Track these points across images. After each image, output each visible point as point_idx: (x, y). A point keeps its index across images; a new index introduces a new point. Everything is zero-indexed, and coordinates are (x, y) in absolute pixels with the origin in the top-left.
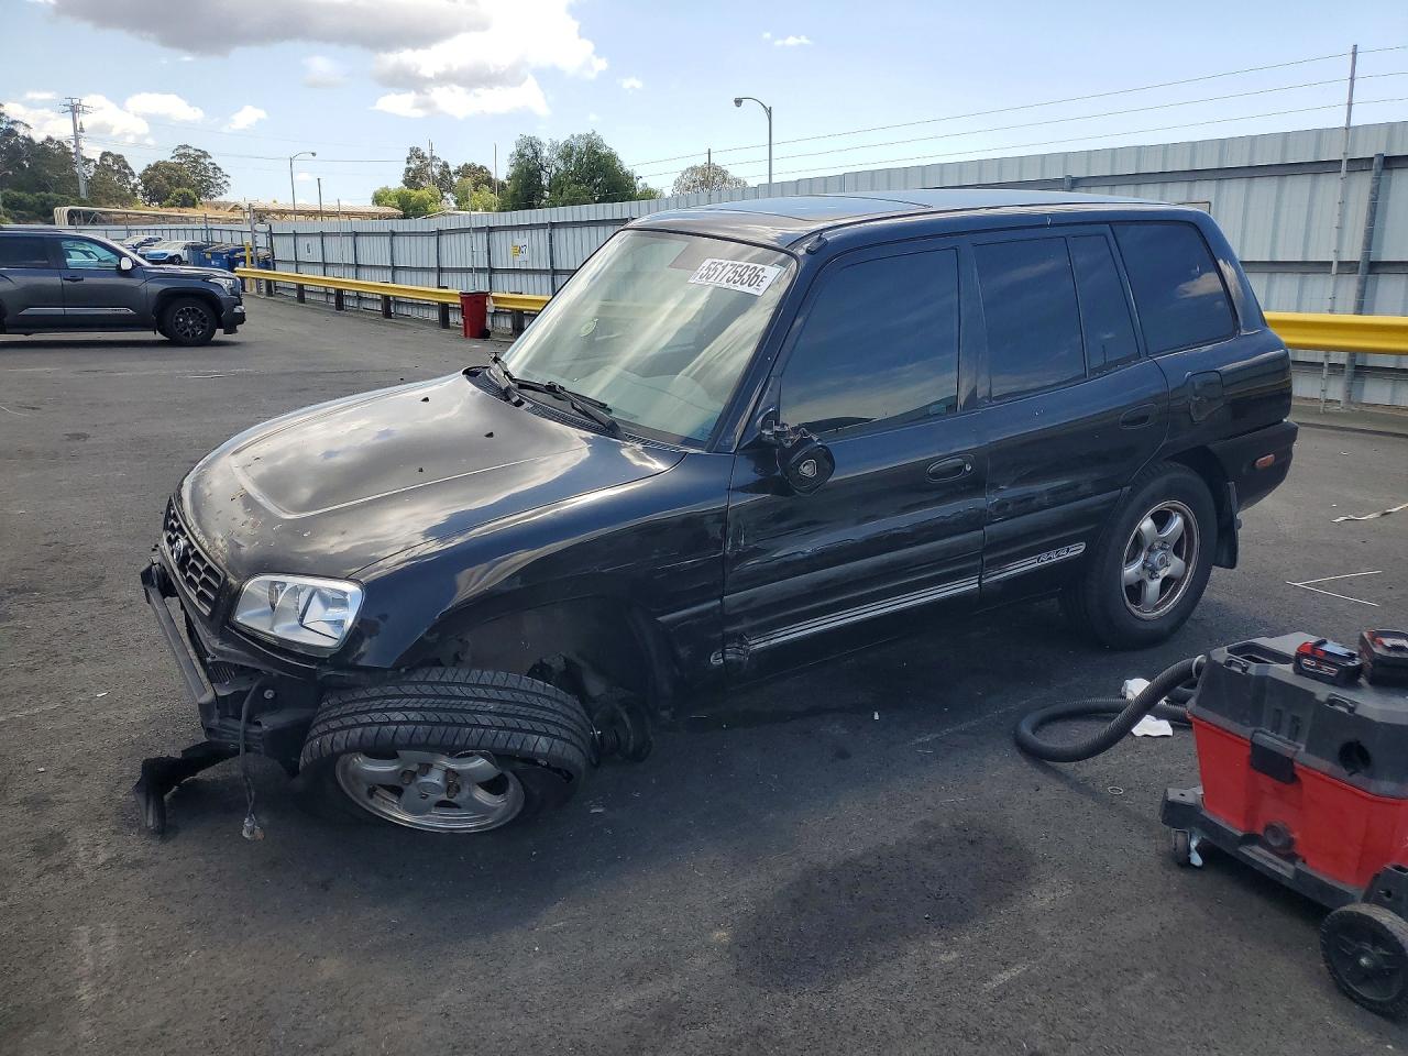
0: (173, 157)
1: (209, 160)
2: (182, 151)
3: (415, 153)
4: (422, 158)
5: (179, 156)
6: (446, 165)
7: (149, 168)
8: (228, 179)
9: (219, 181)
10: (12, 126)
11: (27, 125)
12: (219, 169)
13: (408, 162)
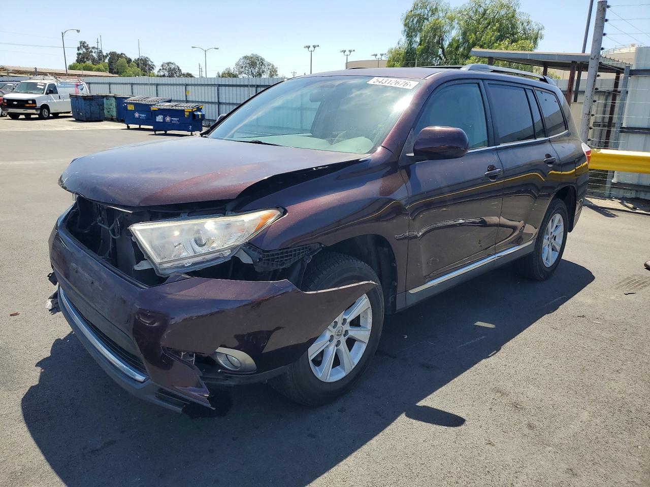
3: (83, 45)
4: (87, 48)
6: (101, 52)
13: (78, 50)
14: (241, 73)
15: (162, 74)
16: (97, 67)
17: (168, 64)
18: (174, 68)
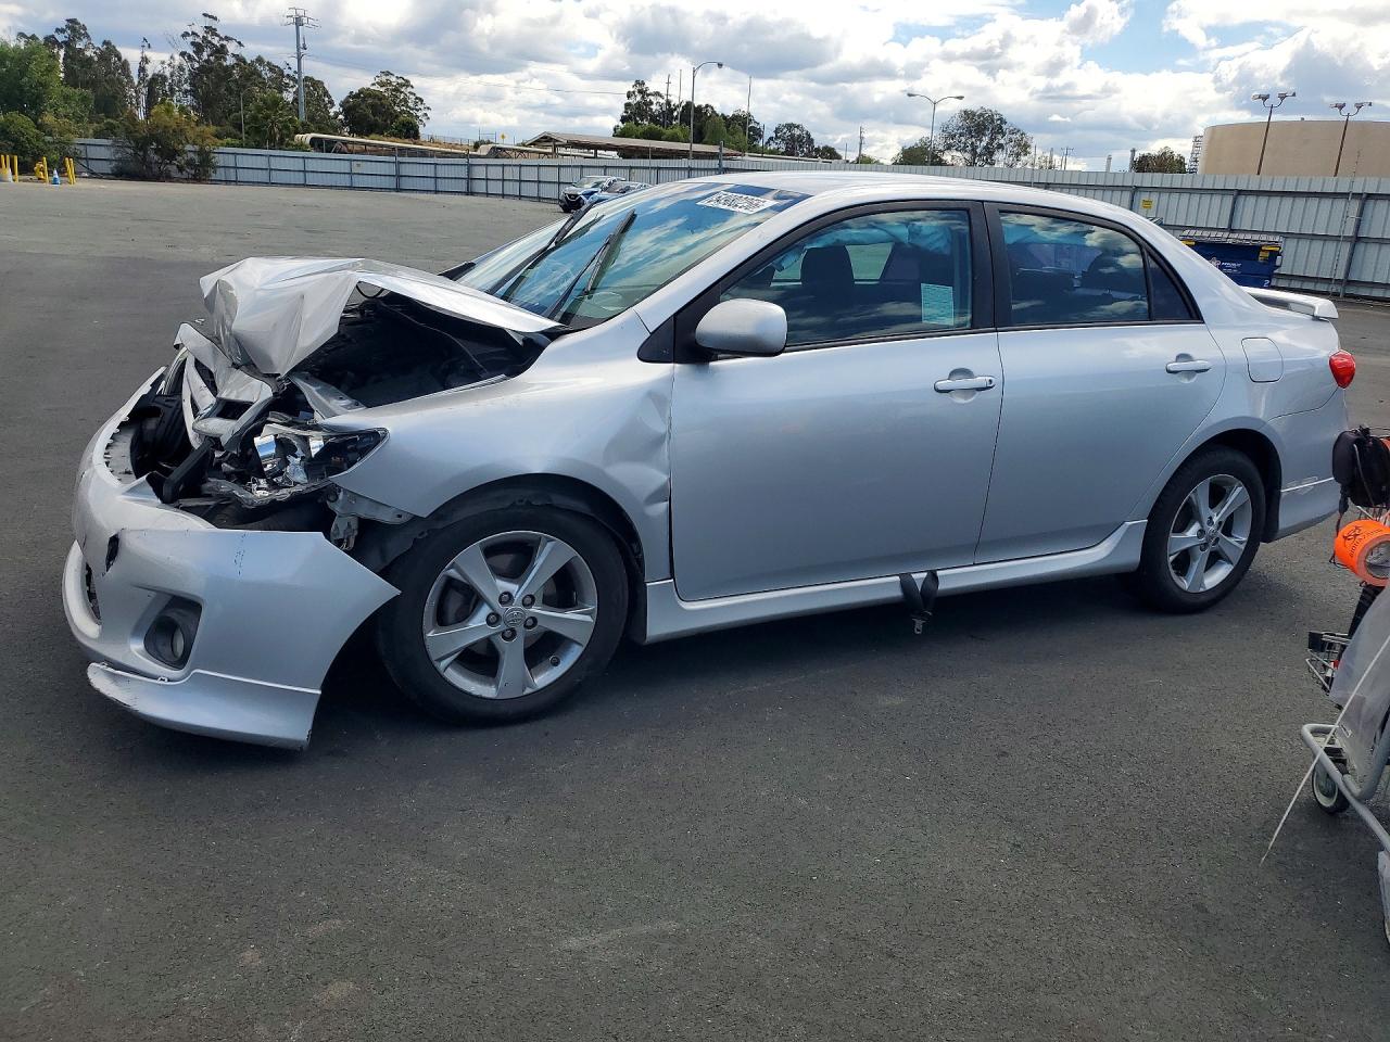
0: (373, 84)
1: (409, 89)
2: (384, 78)
3: (639, 87)
4: (645, 93)
5: (382, 84)
7: (352, 96)
8: (428, 112)
9: (419, 114)
10: (225, 42)
11: (239, 43)
12: (421, 100)
13: (629, 97)
14: (949, 147)
15: (773, 146)
16: (669, 132)
17: (790, 126)
18: (800, 136)
